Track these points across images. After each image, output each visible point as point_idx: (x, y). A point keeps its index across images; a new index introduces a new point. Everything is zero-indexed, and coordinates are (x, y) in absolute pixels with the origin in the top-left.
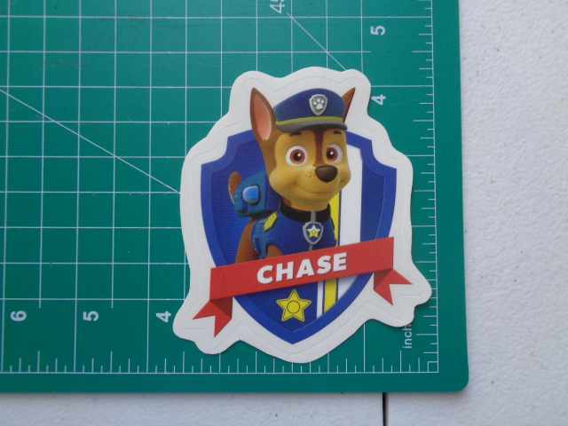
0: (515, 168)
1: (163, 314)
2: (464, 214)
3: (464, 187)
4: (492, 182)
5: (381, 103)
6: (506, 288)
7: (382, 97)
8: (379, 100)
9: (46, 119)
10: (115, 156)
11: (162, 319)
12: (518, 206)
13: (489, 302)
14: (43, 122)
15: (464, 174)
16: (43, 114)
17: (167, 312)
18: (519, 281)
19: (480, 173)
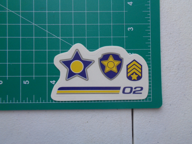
0: (179, 29)
1: (53, 81)
2: (161, 45)
3: (161, 36)
4: (171, 34)
5: (131, 5)
6: (176, 72)
7: (131, 3)
8: (130, 4)
9: (8, 10)
10: (34, 24)
11: (52, 83)
12: (180, 42)
13: (169, 76)
14: (7, 11)
15: (161, 31)
16: (7, 9)
17: (54, 81)
18: (180, 69)
19: (166, 30)
